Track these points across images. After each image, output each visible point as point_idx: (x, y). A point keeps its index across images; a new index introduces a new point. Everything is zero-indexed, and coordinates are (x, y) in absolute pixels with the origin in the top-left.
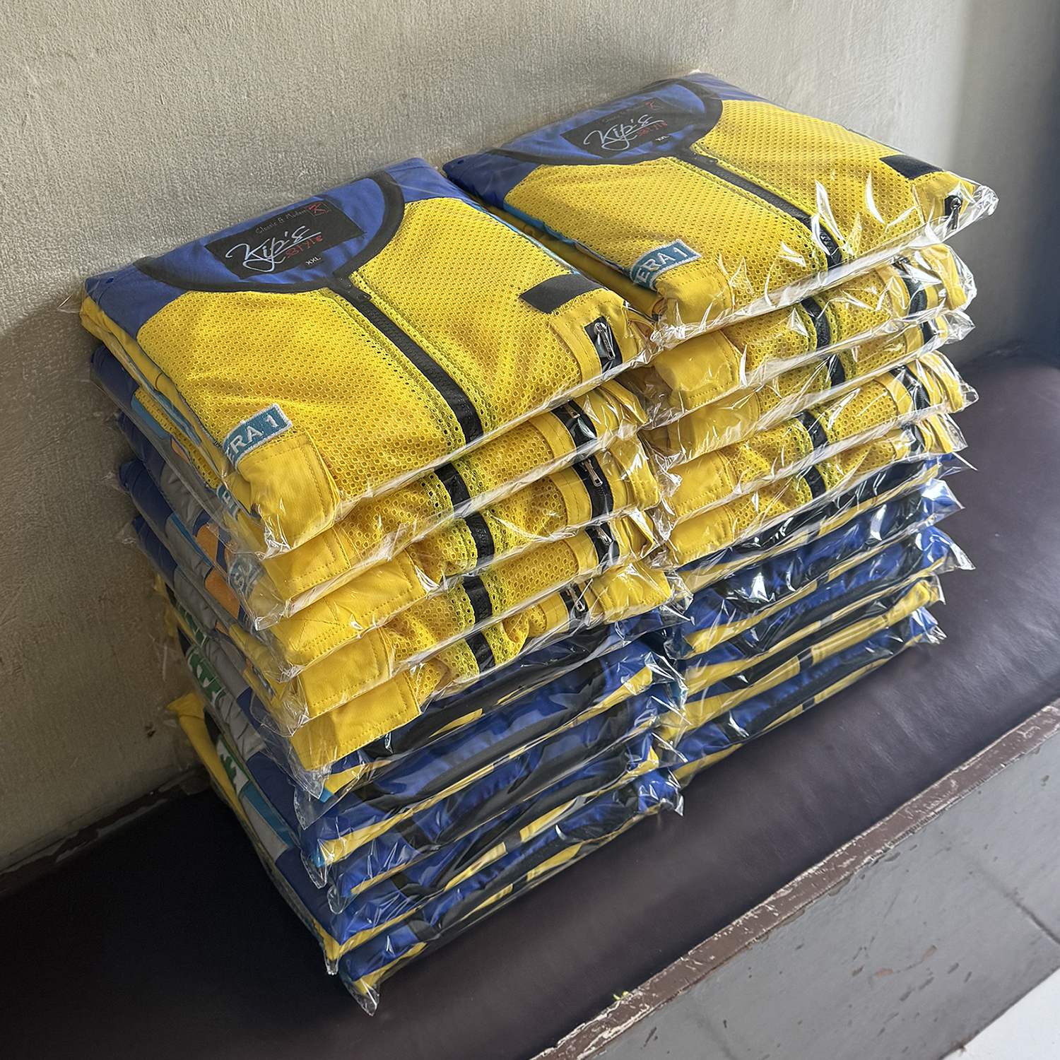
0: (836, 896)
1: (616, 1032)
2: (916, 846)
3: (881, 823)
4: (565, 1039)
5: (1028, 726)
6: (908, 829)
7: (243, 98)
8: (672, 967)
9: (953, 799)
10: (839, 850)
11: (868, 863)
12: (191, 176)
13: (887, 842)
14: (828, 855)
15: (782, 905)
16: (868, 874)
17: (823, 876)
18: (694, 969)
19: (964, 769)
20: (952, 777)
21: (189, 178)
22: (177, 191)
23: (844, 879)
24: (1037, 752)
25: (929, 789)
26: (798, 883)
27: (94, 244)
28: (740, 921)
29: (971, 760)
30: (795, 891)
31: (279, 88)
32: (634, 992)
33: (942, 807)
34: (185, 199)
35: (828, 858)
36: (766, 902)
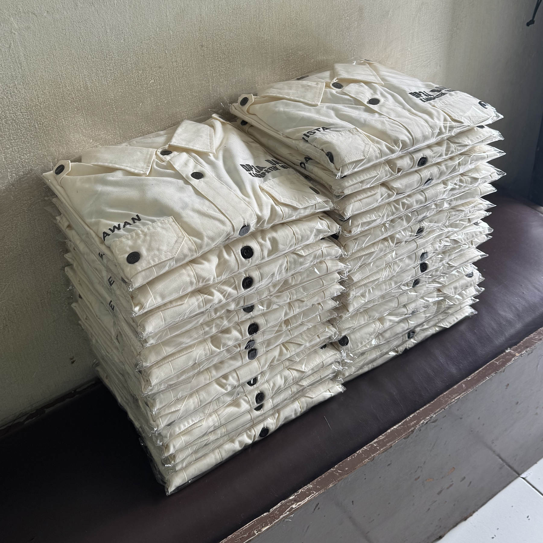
0: (407, 439)
1: (299, 505)
2: (446, 416)
3: (429, 404)
4: (274, 508)
5: (499, 359)
6: (442, 407)
7: (121, 41)
8: (327, 474)
9: (463, 393)
10: (409, 417)
11: (423, 423)
12: (95, 79)
13: (432, 414)
14: (403, 419)
15: (382, 444)
16: (422, 429)
17: (401, 430)
18: (338, 474)
19: (469, 379)
20: (464, 383)
21: (94, 80)
22: (88, 87)
23: (411, 431)
24: (504, 371)
25: (452, 388)
26: (389, 433)
27: (46, 111)
28: (361, 451)
29: (472, 375)
30: (387, 437)
31: (140, 38)
32: (308, 485)
33: (458, 397)
34: (92, 91)
35: (403, 421)
36: (373, 442)
